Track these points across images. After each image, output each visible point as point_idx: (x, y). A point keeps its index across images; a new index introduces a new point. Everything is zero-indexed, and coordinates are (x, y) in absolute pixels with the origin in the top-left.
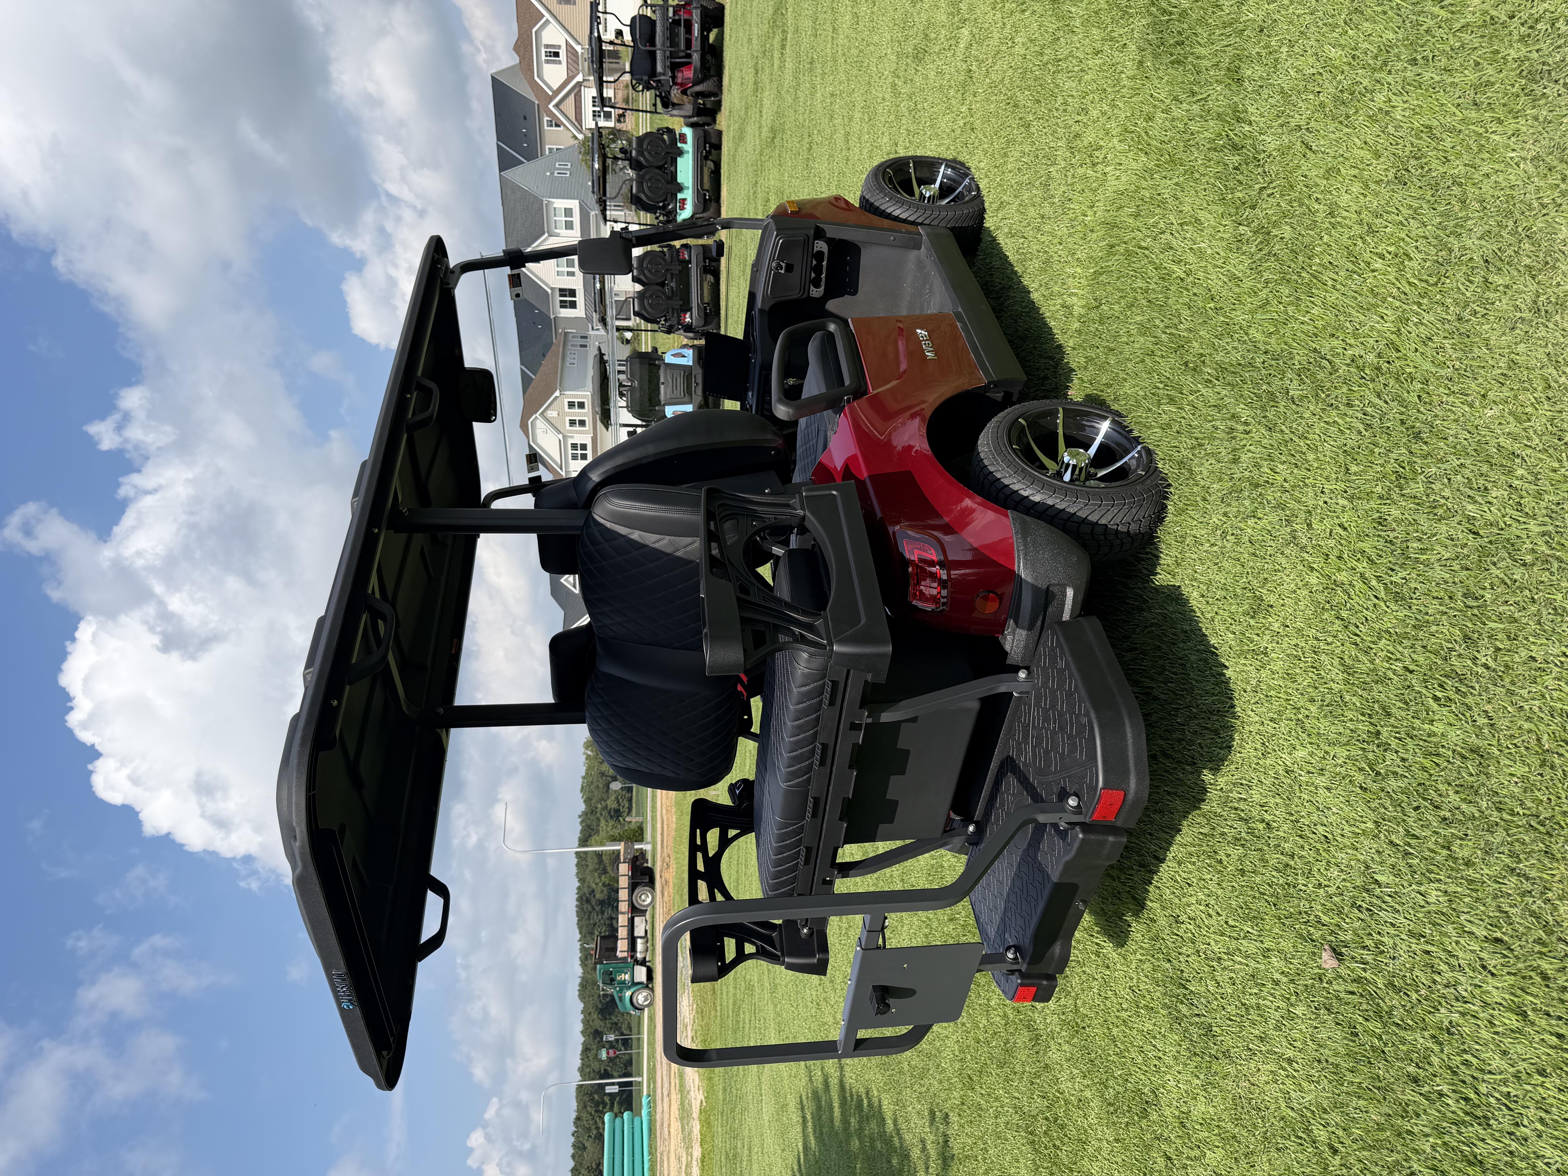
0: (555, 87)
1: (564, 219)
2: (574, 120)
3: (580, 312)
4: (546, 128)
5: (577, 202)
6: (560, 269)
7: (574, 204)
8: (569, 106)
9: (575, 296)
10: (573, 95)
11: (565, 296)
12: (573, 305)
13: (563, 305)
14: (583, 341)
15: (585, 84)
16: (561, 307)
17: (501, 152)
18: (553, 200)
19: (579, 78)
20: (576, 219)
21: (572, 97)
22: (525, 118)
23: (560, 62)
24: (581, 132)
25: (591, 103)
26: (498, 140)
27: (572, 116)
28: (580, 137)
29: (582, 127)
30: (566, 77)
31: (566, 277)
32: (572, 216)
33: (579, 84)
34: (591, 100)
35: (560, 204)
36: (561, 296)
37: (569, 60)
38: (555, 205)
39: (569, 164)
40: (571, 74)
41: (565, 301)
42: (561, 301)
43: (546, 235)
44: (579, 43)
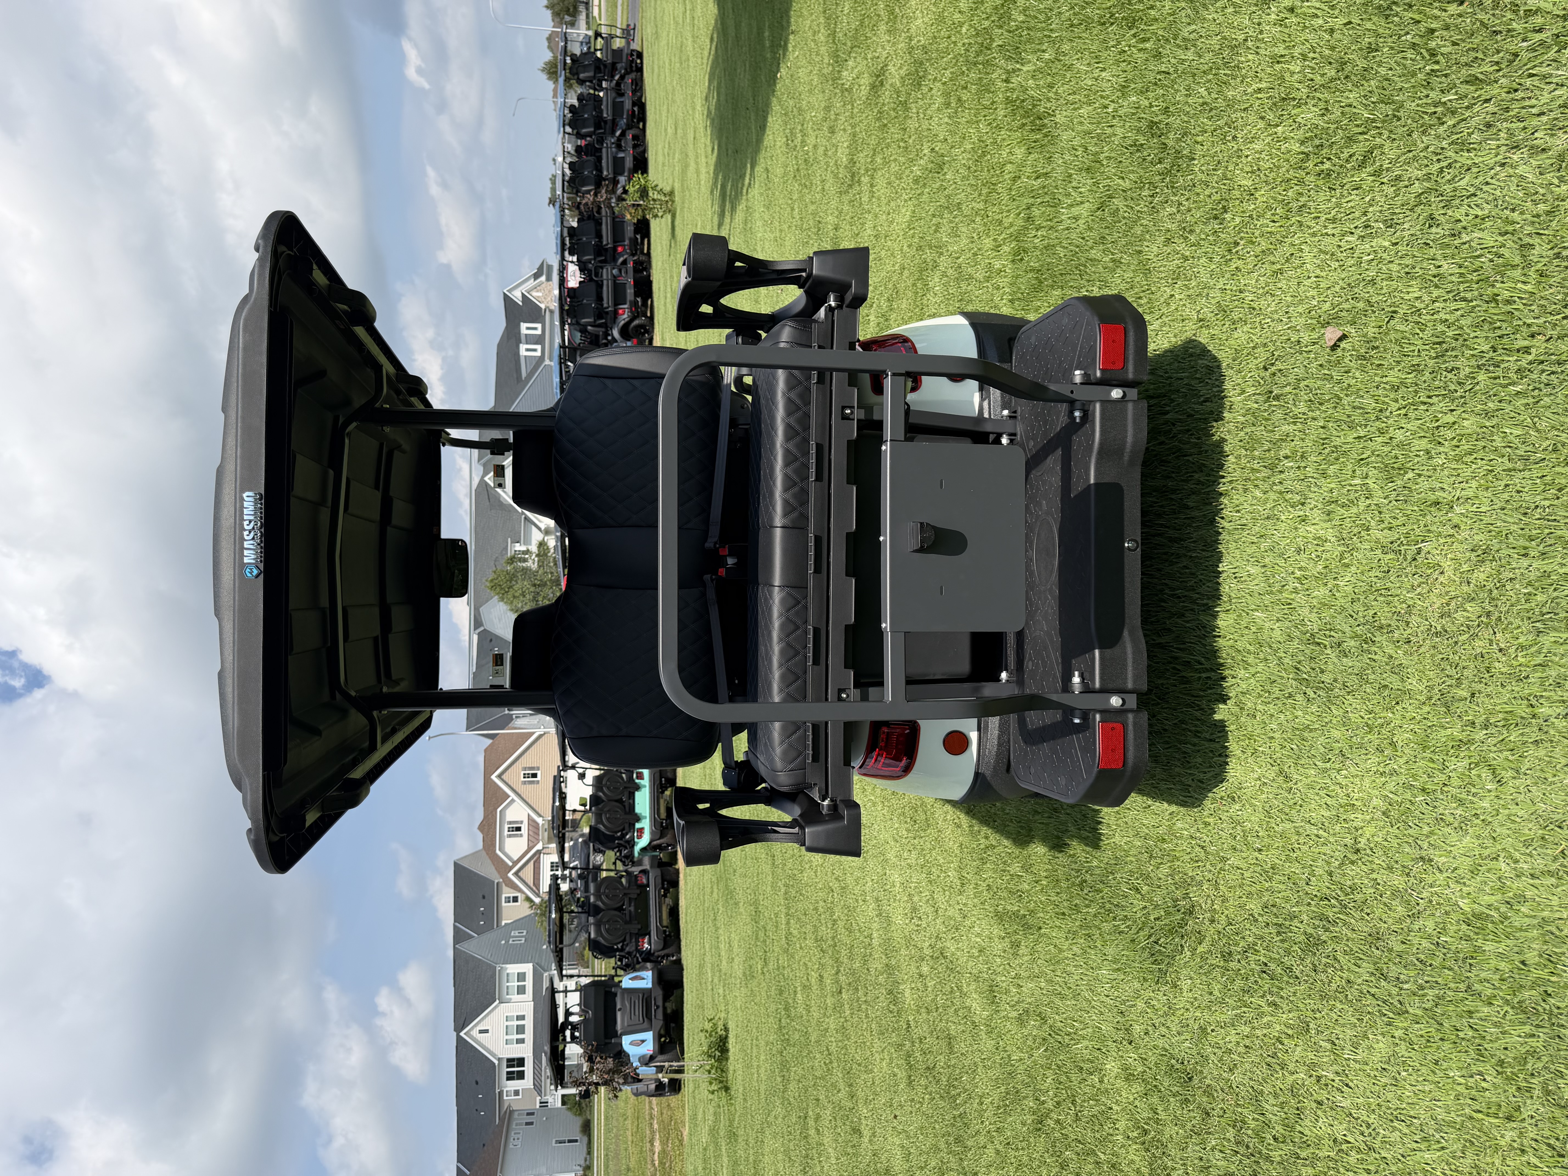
0: (515, 859)
1: (516, 984)
2: (532, 885)
3: (527, 1083)
4: (504, 904)
5: (530, 965)
6: (509, 1037)
7: (527, 968)
8: (529, 870)
9: (523, 1066)
10: (532, 862)
11: (513, 1066)
12: (521, 1076)
13: (510, 1076)
14: (530, 1119)
15: (544, 851)
16: (508, 1079)
17: (456, 930)
18: (508, 966)
19: (539, 846)
20: (529, 983)
21: (531, 864)
22: (484, 897)
23: (521, 836)
24: (538, 895)
25: (549, 868)
26: (455, 921)
27: (530, 882)
28: (537, 900)
29: (539, 891)
30: (526, 848)
31: (515, 1045)
32: (525, 981)
33: (539, 852)
34: (549, 865)
35: (513, 969)
36: (508, 1067)
37: (531, 833)
38: (508, 971)
39: (525, 932)
40: (531, 845)
41: (513, 1072)
42: (508, 1073)
43: (497, 1001)
44: (540, 816)
